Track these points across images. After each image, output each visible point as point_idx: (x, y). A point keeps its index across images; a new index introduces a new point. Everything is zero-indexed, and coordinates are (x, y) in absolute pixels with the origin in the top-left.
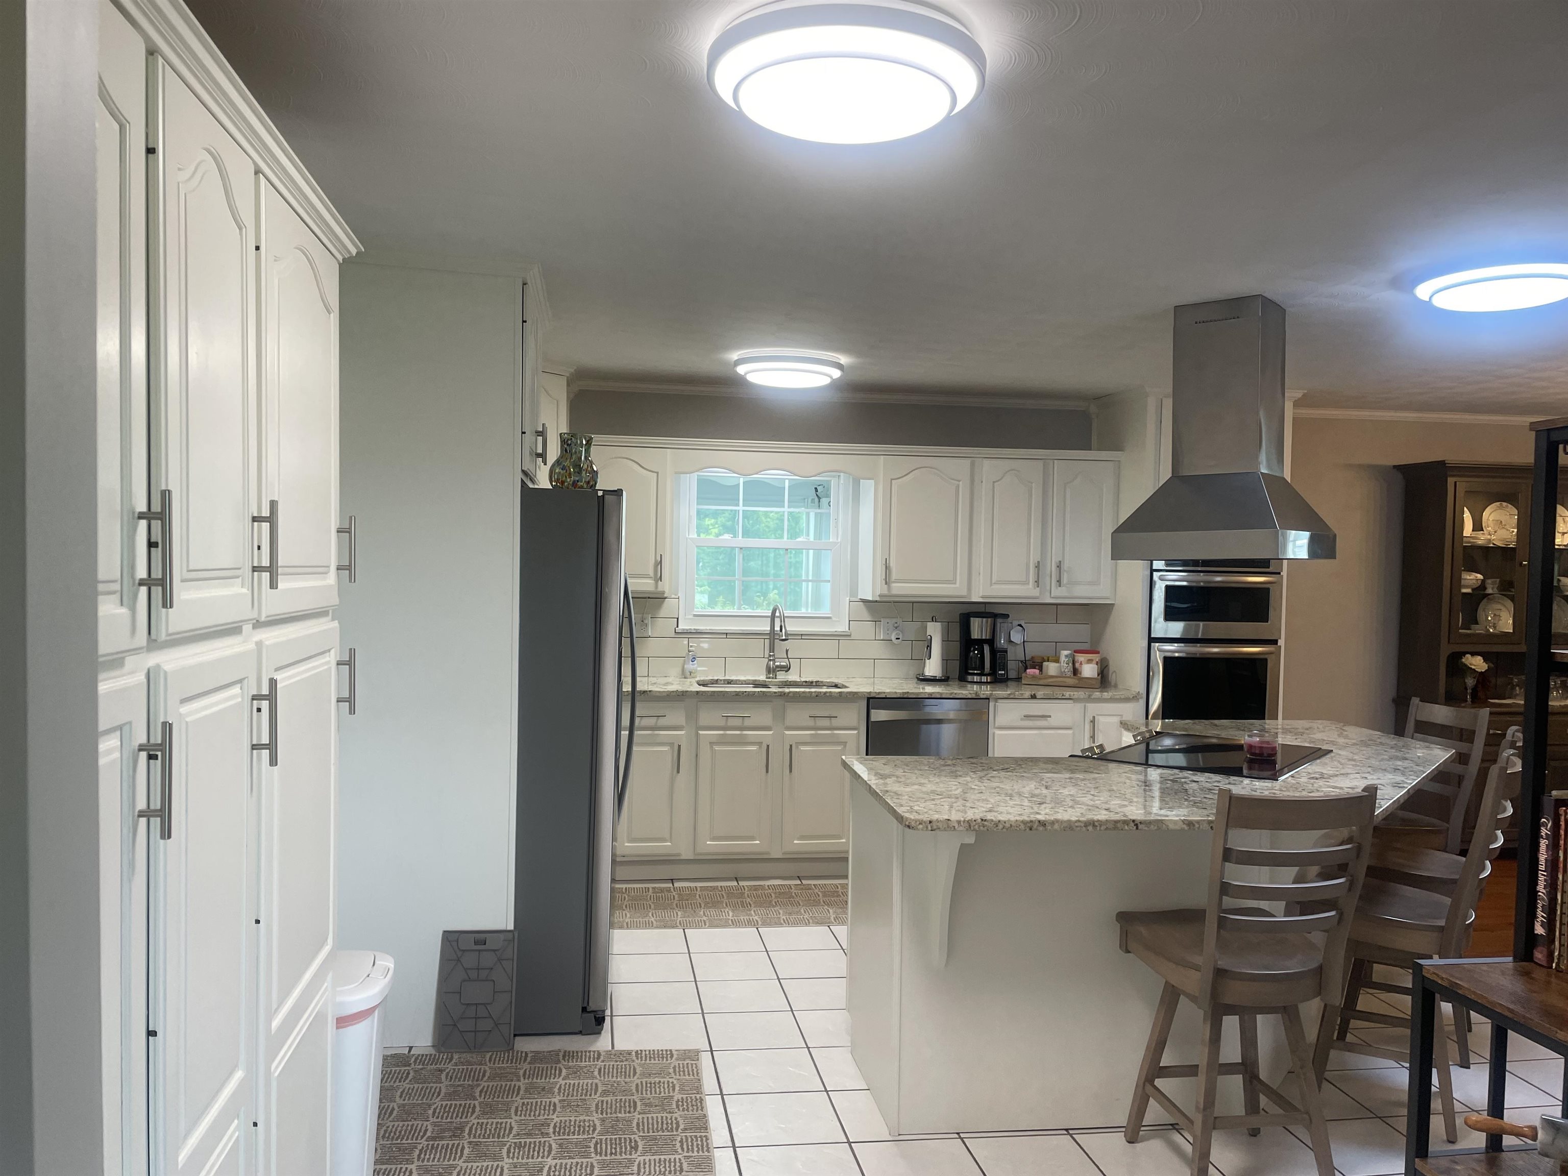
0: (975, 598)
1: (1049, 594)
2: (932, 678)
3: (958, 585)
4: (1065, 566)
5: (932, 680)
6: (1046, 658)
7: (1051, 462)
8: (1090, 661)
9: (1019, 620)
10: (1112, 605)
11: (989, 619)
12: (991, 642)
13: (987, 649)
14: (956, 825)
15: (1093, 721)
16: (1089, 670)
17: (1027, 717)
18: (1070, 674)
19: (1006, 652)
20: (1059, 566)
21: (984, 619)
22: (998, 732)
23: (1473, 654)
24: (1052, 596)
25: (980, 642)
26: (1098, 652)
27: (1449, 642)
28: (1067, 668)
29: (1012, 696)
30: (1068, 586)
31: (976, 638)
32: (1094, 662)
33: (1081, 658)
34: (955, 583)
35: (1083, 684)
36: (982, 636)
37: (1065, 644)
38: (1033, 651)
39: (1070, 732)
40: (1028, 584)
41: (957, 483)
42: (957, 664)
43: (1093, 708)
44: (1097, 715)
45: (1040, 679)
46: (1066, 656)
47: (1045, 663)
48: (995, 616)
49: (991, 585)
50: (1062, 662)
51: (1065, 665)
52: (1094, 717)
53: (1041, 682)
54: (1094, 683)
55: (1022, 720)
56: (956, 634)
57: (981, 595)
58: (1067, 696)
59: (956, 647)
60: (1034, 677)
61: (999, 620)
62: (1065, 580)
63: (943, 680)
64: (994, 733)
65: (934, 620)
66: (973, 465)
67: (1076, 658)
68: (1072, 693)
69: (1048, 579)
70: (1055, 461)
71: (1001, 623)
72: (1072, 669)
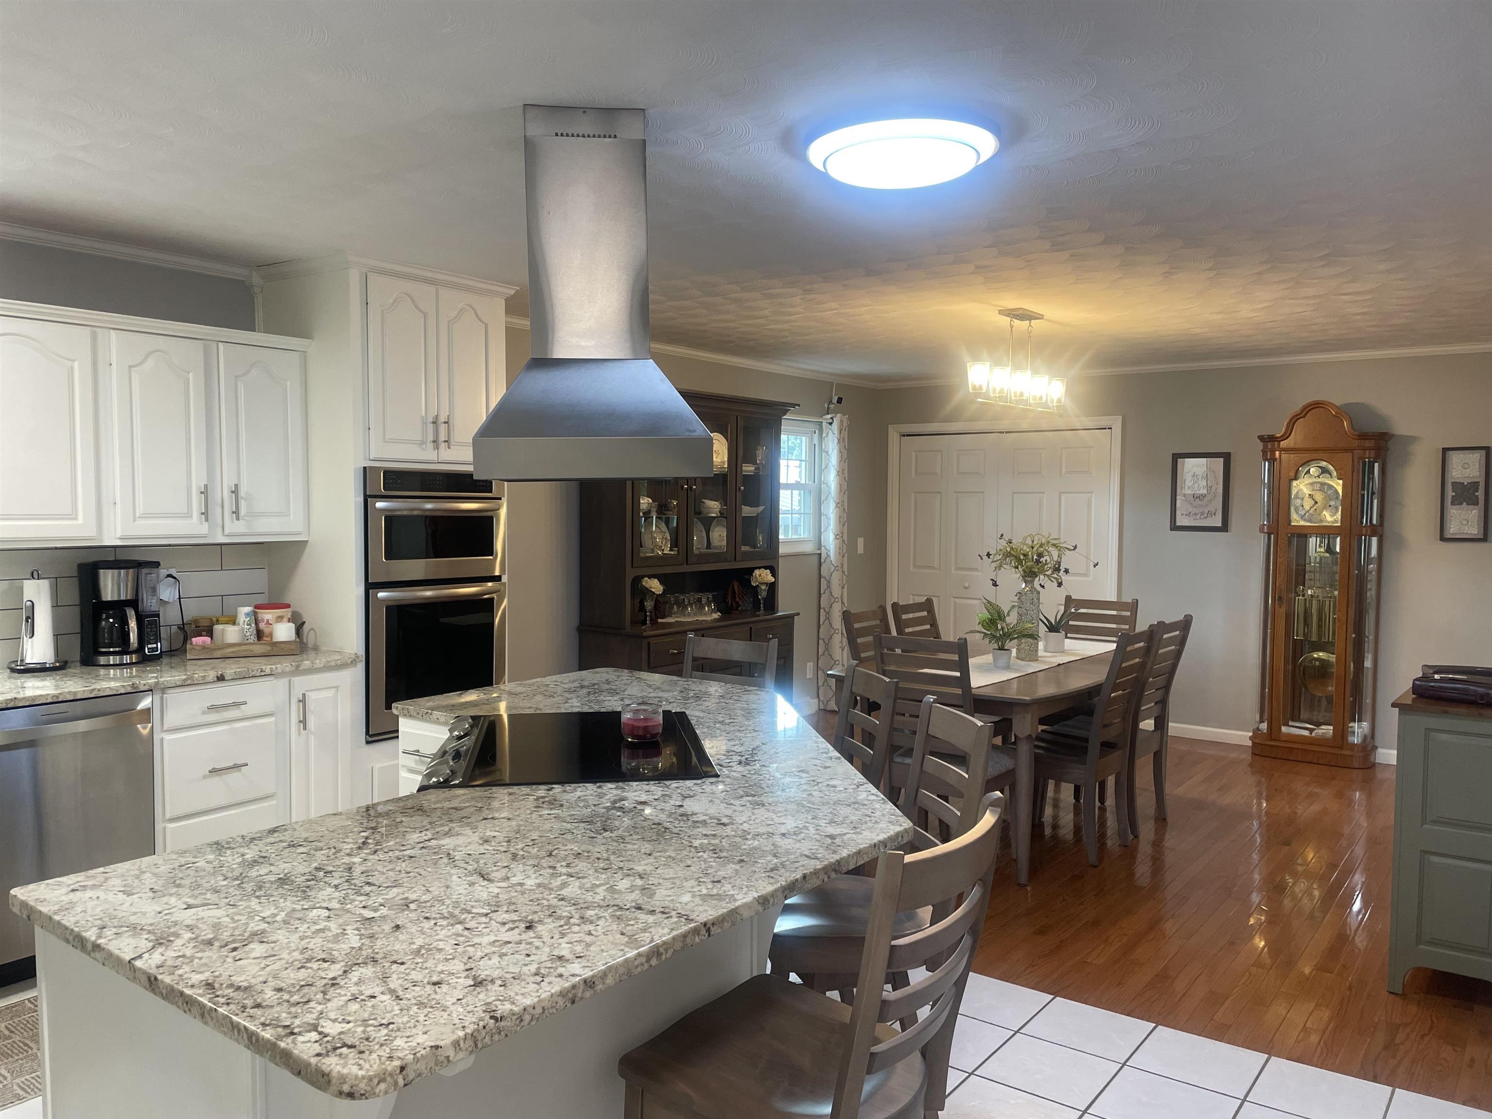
0: (110, 540)
1: (220, 530)
2: (39, 666)
3: (80, 521)
4: (242, 493)
5: (40, 670)
6: (214, 619)
7: (215, 344)
8: (280, 619)
9: (168, 569)
10: (305, 542)
11: (131, 571)
12: (134, 603)
13: (131, 614)
14: (451, 1053)
15: (303, 701)
16: (284, 632)
17: (213, 708)
18: (253, 638)
19: (158, 616)
20: (235, 491)
21: (122, 571)
22: (168, 737)
23: (650, 577)
24: (226, 532)
25: (118, 607)
26: (288, 606)
27: (632, 567)
28: (251, 632)
29: (189, 682)
30: (246, 518)
31: (109, 599)
32: (285, 619)
33: (267, 615)
34: (76, 519)
35: (278, 651)
36: (120, 597)
37: (243, 596)
38: (193, 610)
39: (272, 719)
40: (191, 517)
41: (70, 363)
42: (76, 641)
43: (301, 683)
44: (306, 691)
45: (215, 650)
46: (247, 615)
47: (216, 627)
48: (138, 565)
49: (134, 521)
50: (241, 622)
51: (246, 626)
52: (304, 695)
53: (218, 654)
54: (293, 647)
55: (204, 713)
56: (72, 595)
57: (118, 535)
58: (268, 671)
59: (74, 615)
60: (204, 648)
61: (144, 571)
62: (243, 511)
63: (59, 667)
64: (162, 740)
65: (35, 575)
66: (94, 338)
67: (260, 616)
68: (274, 667)
69: (219, 510)
70: (220, 343)
71: (147, 574)
72: (255, 632)
